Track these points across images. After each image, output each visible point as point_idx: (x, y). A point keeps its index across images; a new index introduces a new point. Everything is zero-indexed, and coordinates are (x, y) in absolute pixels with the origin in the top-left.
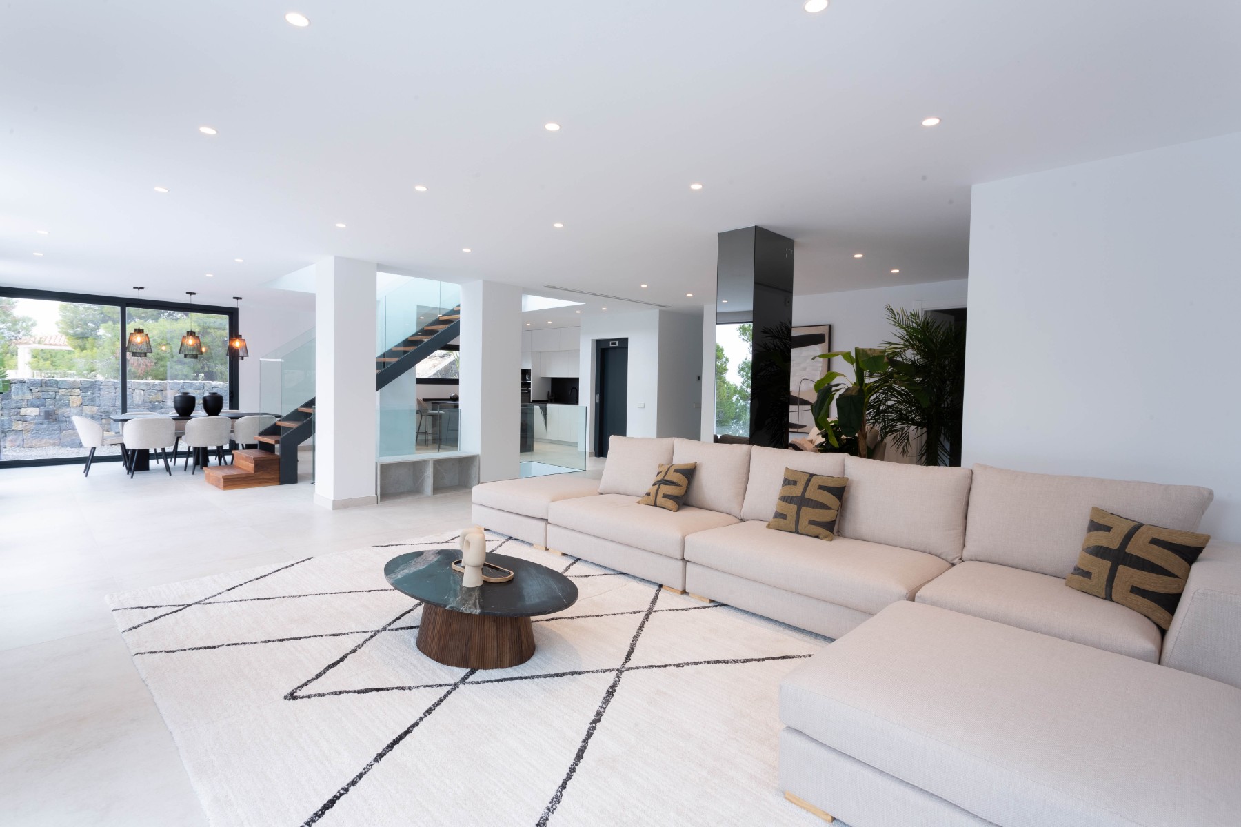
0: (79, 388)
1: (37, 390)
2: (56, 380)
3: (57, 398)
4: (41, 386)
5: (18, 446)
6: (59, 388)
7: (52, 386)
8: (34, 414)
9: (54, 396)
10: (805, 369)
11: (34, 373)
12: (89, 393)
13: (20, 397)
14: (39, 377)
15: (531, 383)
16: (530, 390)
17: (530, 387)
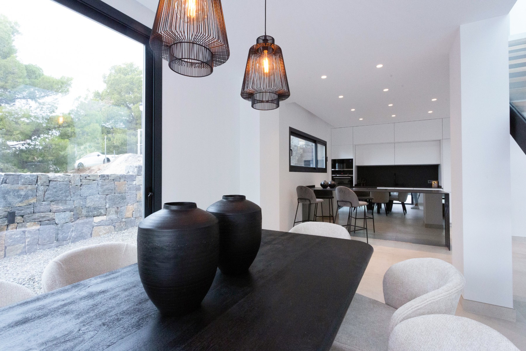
15: (353, 171)
16: (353, 176)
17: (353, 174)
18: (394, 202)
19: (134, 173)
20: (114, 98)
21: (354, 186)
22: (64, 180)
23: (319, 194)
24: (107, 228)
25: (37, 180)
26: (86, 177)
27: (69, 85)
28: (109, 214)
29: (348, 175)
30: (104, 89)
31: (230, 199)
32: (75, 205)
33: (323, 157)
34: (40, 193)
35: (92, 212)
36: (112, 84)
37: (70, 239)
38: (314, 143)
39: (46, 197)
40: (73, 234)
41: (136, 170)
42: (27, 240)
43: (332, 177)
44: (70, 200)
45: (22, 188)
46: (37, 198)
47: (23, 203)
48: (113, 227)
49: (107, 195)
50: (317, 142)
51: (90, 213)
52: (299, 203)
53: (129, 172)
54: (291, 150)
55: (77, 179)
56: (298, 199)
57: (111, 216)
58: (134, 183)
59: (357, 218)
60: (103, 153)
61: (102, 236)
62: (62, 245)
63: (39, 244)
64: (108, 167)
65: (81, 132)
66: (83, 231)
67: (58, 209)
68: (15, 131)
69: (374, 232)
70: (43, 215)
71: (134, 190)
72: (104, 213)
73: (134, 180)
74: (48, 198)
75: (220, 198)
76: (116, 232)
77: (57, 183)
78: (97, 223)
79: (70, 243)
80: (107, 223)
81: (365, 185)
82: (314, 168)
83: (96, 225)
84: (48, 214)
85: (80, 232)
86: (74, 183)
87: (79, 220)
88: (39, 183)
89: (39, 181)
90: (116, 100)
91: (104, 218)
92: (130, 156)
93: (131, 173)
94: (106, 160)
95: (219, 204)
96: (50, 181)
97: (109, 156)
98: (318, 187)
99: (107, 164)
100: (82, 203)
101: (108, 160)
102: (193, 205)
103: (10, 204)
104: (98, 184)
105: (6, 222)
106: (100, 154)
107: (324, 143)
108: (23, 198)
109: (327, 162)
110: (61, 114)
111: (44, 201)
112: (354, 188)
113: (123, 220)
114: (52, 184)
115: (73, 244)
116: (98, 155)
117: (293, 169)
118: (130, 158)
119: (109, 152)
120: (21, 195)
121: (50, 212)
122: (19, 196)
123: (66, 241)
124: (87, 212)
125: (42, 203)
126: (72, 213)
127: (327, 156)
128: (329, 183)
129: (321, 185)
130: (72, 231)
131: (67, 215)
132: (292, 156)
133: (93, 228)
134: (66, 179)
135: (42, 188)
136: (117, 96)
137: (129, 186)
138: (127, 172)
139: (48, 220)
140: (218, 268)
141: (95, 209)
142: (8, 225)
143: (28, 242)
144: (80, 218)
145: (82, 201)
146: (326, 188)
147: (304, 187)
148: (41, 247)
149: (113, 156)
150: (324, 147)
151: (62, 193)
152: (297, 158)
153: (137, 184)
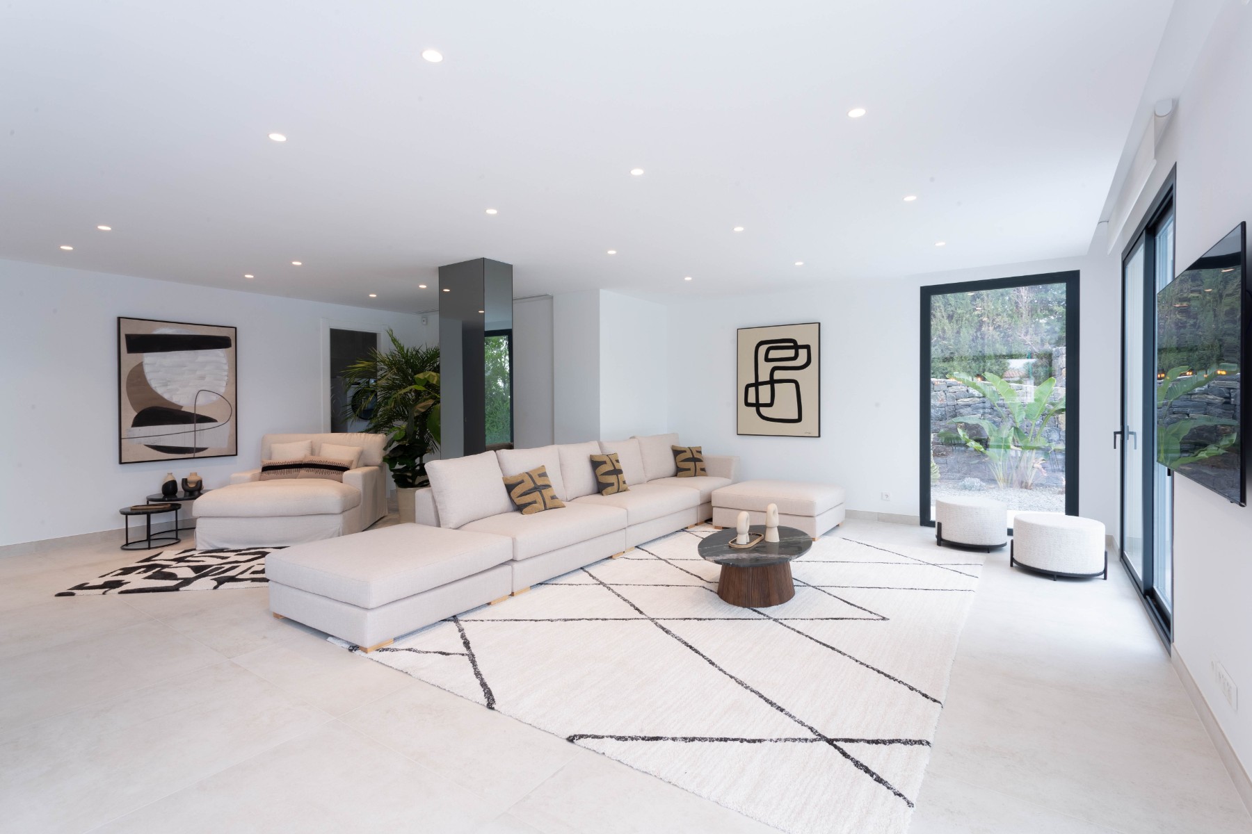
10: (202, 378)
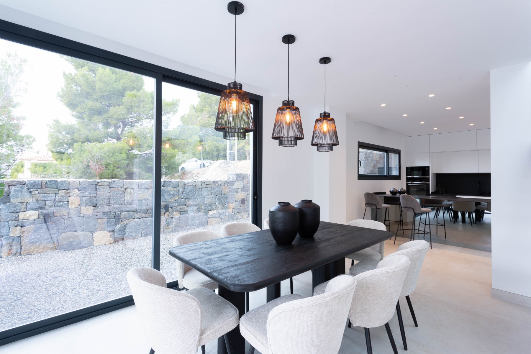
0: (78, 189)
1: (37, 192)
2: (56, 181)
3: (57, 199)
4: (41, 188)
5: (15, 254)
6: (59, 190)
7: (52, 188)
8: (33, 218)
9: (54, 198)
11: (32, 175)
12: (87, 193)
13: (19, 200)
14: (38, 179)
15: (429, 178)
16: (429, 184)
17: (429, 182)
18: (486, 211)
19: (233, 179)
20: (206, 110)
21: (430, 193)
22: (192, 184)
23: (388, 200)
24: (217, 219)
25: (179, 185)
26: (204, 183)
27: (178, 106)
28: (218, 209)
29: (424, 182)
30: (198, 103)
31: (305, 202)
32: (199, 202)
33: (397, 165)
34: (180, 193)
35: (208, 207)
36: (204, 98)
37: (195, 225)
38: (386, 152)
39: (184, 195)
40: (197, 222)
41: (235, 177)
42: (174, 223)
43: (407, 184)
44: (196, 198)
45: (171, 190)
46: (179, 196)
47: (172, 199)
48: (220, 219)
49: (217, 195)
50: (388, 151)
51: (207, 208)
52: (366, 207)
53: (229, 179)
54: (360, 161)
55: (199, 184)
56: (366, 204)
57: (219, 211)
58: (234, 187)
59: (426, 224)
60: (200, 159)
61: (214, 225)
62: (192, 229)
63: (179, 227)
64: (205, 171)
65: (186, 143)
66: (203, 220)
67: (189, 204)
68: (144, 145)
69: (446, 239)
70: (181, 207)
71: (233, 192)
72: (215, 209)
73: (234, 185)
74: (184, 196)
75: (300, 201)
76: (222, 223)
77: (189, 186)
78: (210, 215)
79: (196, 228)
80: (217, 216)
81: (444, 192)
82: (386, 176)
83: (210, 216)
84: (184, 207)
85: (201, 220)
86: (198, 187)
87: (201, 212)
88: (180, 186)
89: (180, 185)
90: (208, 112)
91: (215, 212)
92: (223, 163)
93: (231, 180)
94: (202, 165)
95: (299, 204)
96: (185, 185)
97: (204, 162)
98: (388, 194)
99: (203, 169)
100: (202, 200)
101: (204, 165)
102: (289, 204)
103: (166, 200)
104: (211, 187)
105: (164, 211)
106: (197, 160)
107: (398, 152)
108: (172, 196)
109: (401, 170)
110: (172, 129)
111: (182, 198)
112: (430, 196)
113: (227, 214)
114: (186, 187)
115: (197, 228)
116: (196, 161)
117: (361, 177)
118: (223, 164)
119: (205, 158)
120: (171, 194)
121: (185, 206)
122: (170, 195)
123: (194, 226)
124: (205, 207)
125: (181, 200)
126: (197, 207)
127: (401, 164)
128: (399, 190)
129: (391, 192)
130: (197, 220)
131: (194, 209)
132: (360, 166)
133: (208, 219)
134: (194, 184)
135: (181, 190)
136: (209, 108)
137: (230, 189)
138: (228, 179)
139: (184, 211)
140: (298, 234)
141: (209, 205)
142: (165, 213)
143: (174, 225)
144: (201, 211)
145: (202, 199)
146: (395, 195)
147: (371, 193)
148: (180, 228)
149: (207, 161)
150: (398, 155)
151: (191, 194)
152: (373, 164)
153: (236, 188)
